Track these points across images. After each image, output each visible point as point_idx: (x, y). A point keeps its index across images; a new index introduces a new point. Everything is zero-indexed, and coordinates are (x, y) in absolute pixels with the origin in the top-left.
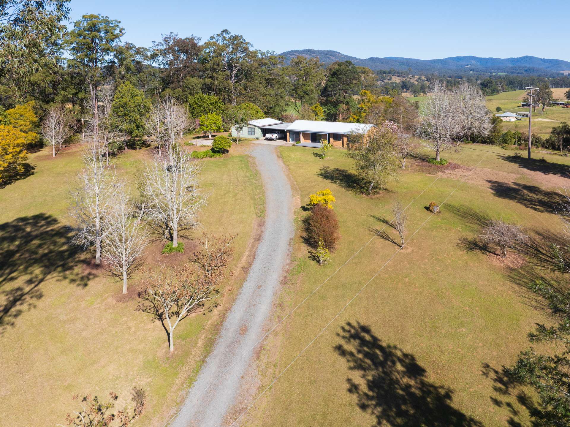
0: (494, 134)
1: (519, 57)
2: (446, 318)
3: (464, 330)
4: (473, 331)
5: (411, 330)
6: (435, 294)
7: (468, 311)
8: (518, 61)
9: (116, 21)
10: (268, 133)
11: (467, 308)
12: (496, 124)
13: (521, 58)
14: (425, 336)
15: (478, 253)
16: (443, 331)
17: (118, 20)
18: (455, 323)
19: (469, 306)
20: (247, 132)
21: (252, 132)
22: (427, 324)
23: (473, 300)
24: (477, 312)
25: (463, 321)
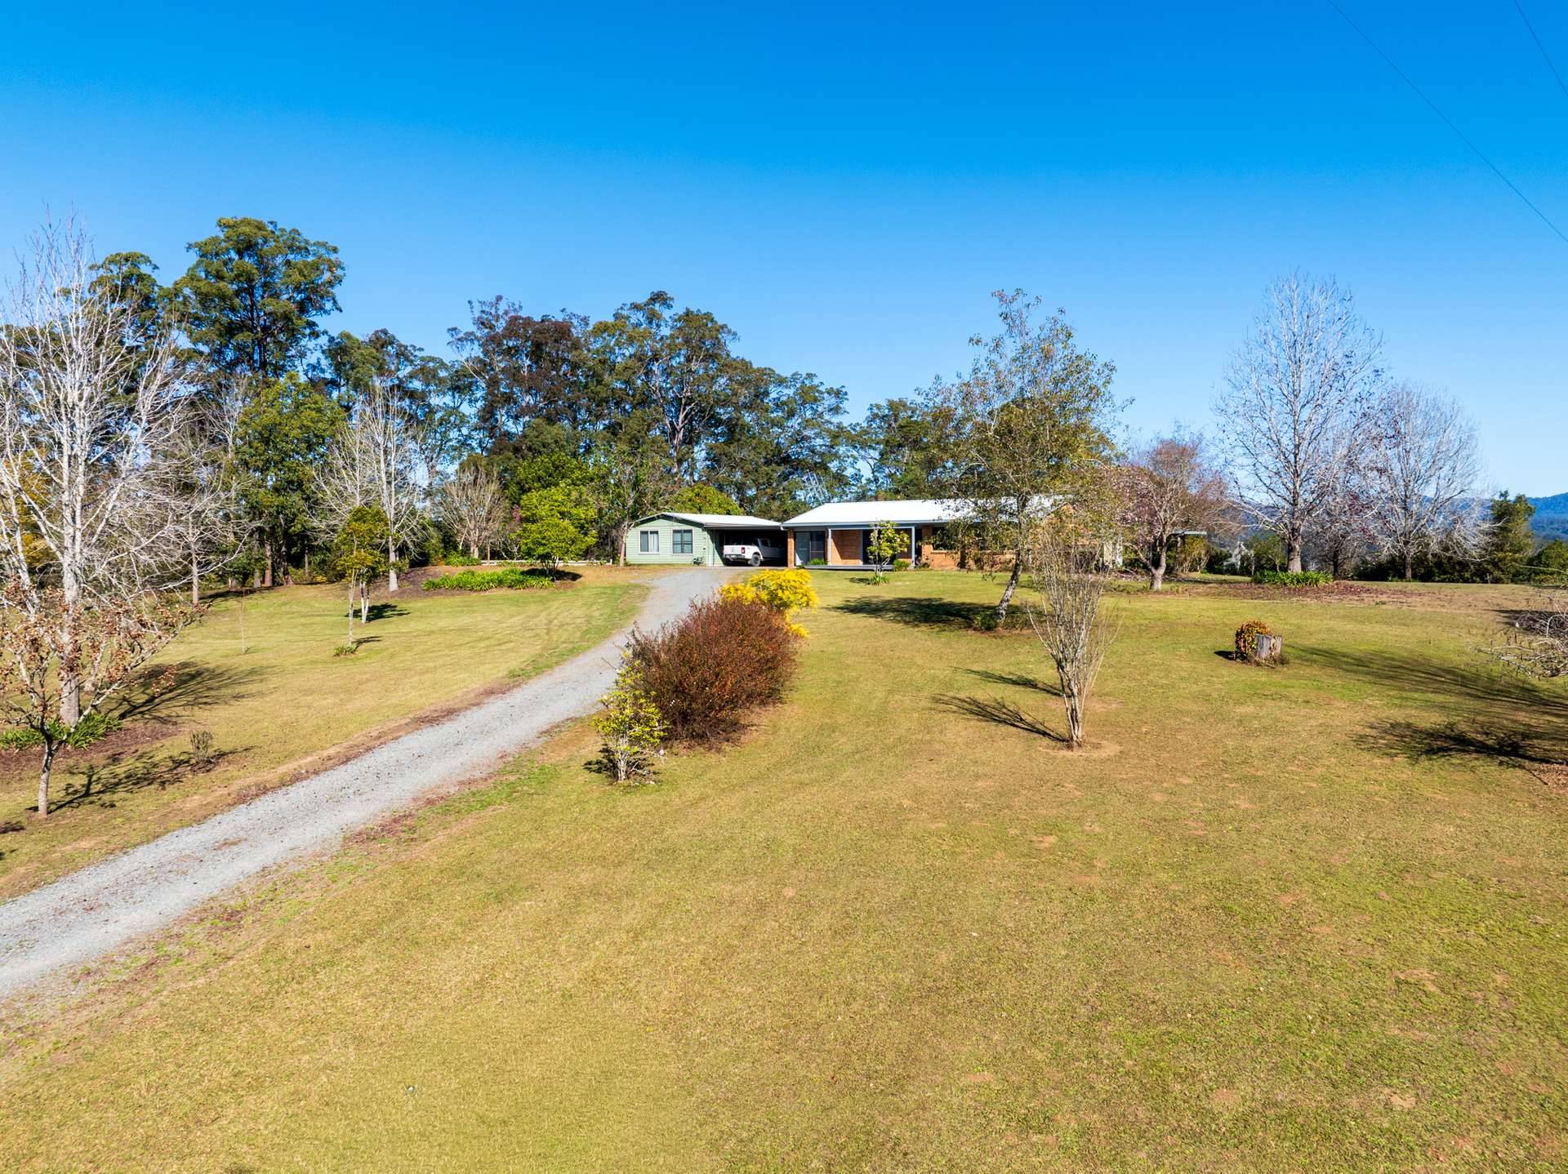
0: (1500, 555)
1: (1549, 495)
2: (1258, 1021)
3: (1403, 1102)
4: (1478, 1111)
5: (965, 1081)
6: (1202, 900)
7: (1431, 988)
8: (1548, 507)
9: (324, 245)
10: (728, 543)
11: (1423, 973)
12: (1508, 521)
13: (1555, 498)
14: (1067, 1124)
15: (1478, 763)
16: (1227, 1103)
17: (331, 244)
18: (1323, 1052)
19: (1435, 963)
20: (669, 545)
21: (683, 543)
22: (1102, 1050)
23: (1466, 932)
24: (1504, 995)
25: (1394, 1043)
